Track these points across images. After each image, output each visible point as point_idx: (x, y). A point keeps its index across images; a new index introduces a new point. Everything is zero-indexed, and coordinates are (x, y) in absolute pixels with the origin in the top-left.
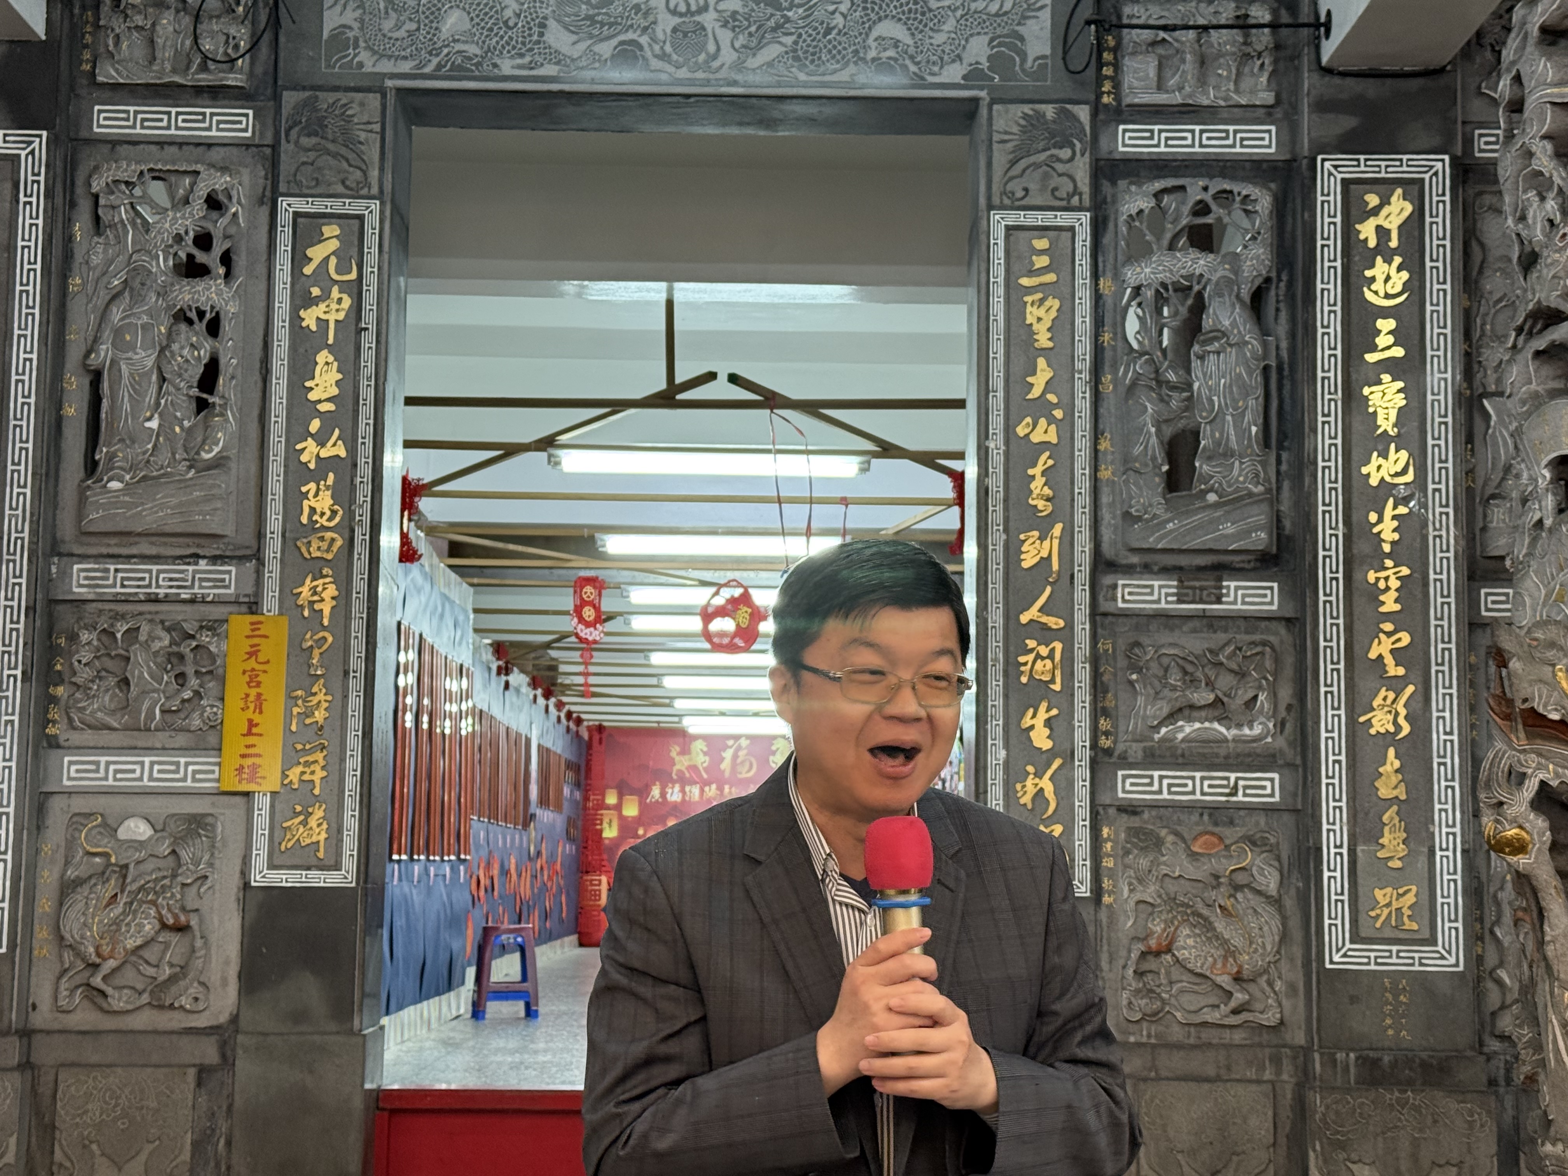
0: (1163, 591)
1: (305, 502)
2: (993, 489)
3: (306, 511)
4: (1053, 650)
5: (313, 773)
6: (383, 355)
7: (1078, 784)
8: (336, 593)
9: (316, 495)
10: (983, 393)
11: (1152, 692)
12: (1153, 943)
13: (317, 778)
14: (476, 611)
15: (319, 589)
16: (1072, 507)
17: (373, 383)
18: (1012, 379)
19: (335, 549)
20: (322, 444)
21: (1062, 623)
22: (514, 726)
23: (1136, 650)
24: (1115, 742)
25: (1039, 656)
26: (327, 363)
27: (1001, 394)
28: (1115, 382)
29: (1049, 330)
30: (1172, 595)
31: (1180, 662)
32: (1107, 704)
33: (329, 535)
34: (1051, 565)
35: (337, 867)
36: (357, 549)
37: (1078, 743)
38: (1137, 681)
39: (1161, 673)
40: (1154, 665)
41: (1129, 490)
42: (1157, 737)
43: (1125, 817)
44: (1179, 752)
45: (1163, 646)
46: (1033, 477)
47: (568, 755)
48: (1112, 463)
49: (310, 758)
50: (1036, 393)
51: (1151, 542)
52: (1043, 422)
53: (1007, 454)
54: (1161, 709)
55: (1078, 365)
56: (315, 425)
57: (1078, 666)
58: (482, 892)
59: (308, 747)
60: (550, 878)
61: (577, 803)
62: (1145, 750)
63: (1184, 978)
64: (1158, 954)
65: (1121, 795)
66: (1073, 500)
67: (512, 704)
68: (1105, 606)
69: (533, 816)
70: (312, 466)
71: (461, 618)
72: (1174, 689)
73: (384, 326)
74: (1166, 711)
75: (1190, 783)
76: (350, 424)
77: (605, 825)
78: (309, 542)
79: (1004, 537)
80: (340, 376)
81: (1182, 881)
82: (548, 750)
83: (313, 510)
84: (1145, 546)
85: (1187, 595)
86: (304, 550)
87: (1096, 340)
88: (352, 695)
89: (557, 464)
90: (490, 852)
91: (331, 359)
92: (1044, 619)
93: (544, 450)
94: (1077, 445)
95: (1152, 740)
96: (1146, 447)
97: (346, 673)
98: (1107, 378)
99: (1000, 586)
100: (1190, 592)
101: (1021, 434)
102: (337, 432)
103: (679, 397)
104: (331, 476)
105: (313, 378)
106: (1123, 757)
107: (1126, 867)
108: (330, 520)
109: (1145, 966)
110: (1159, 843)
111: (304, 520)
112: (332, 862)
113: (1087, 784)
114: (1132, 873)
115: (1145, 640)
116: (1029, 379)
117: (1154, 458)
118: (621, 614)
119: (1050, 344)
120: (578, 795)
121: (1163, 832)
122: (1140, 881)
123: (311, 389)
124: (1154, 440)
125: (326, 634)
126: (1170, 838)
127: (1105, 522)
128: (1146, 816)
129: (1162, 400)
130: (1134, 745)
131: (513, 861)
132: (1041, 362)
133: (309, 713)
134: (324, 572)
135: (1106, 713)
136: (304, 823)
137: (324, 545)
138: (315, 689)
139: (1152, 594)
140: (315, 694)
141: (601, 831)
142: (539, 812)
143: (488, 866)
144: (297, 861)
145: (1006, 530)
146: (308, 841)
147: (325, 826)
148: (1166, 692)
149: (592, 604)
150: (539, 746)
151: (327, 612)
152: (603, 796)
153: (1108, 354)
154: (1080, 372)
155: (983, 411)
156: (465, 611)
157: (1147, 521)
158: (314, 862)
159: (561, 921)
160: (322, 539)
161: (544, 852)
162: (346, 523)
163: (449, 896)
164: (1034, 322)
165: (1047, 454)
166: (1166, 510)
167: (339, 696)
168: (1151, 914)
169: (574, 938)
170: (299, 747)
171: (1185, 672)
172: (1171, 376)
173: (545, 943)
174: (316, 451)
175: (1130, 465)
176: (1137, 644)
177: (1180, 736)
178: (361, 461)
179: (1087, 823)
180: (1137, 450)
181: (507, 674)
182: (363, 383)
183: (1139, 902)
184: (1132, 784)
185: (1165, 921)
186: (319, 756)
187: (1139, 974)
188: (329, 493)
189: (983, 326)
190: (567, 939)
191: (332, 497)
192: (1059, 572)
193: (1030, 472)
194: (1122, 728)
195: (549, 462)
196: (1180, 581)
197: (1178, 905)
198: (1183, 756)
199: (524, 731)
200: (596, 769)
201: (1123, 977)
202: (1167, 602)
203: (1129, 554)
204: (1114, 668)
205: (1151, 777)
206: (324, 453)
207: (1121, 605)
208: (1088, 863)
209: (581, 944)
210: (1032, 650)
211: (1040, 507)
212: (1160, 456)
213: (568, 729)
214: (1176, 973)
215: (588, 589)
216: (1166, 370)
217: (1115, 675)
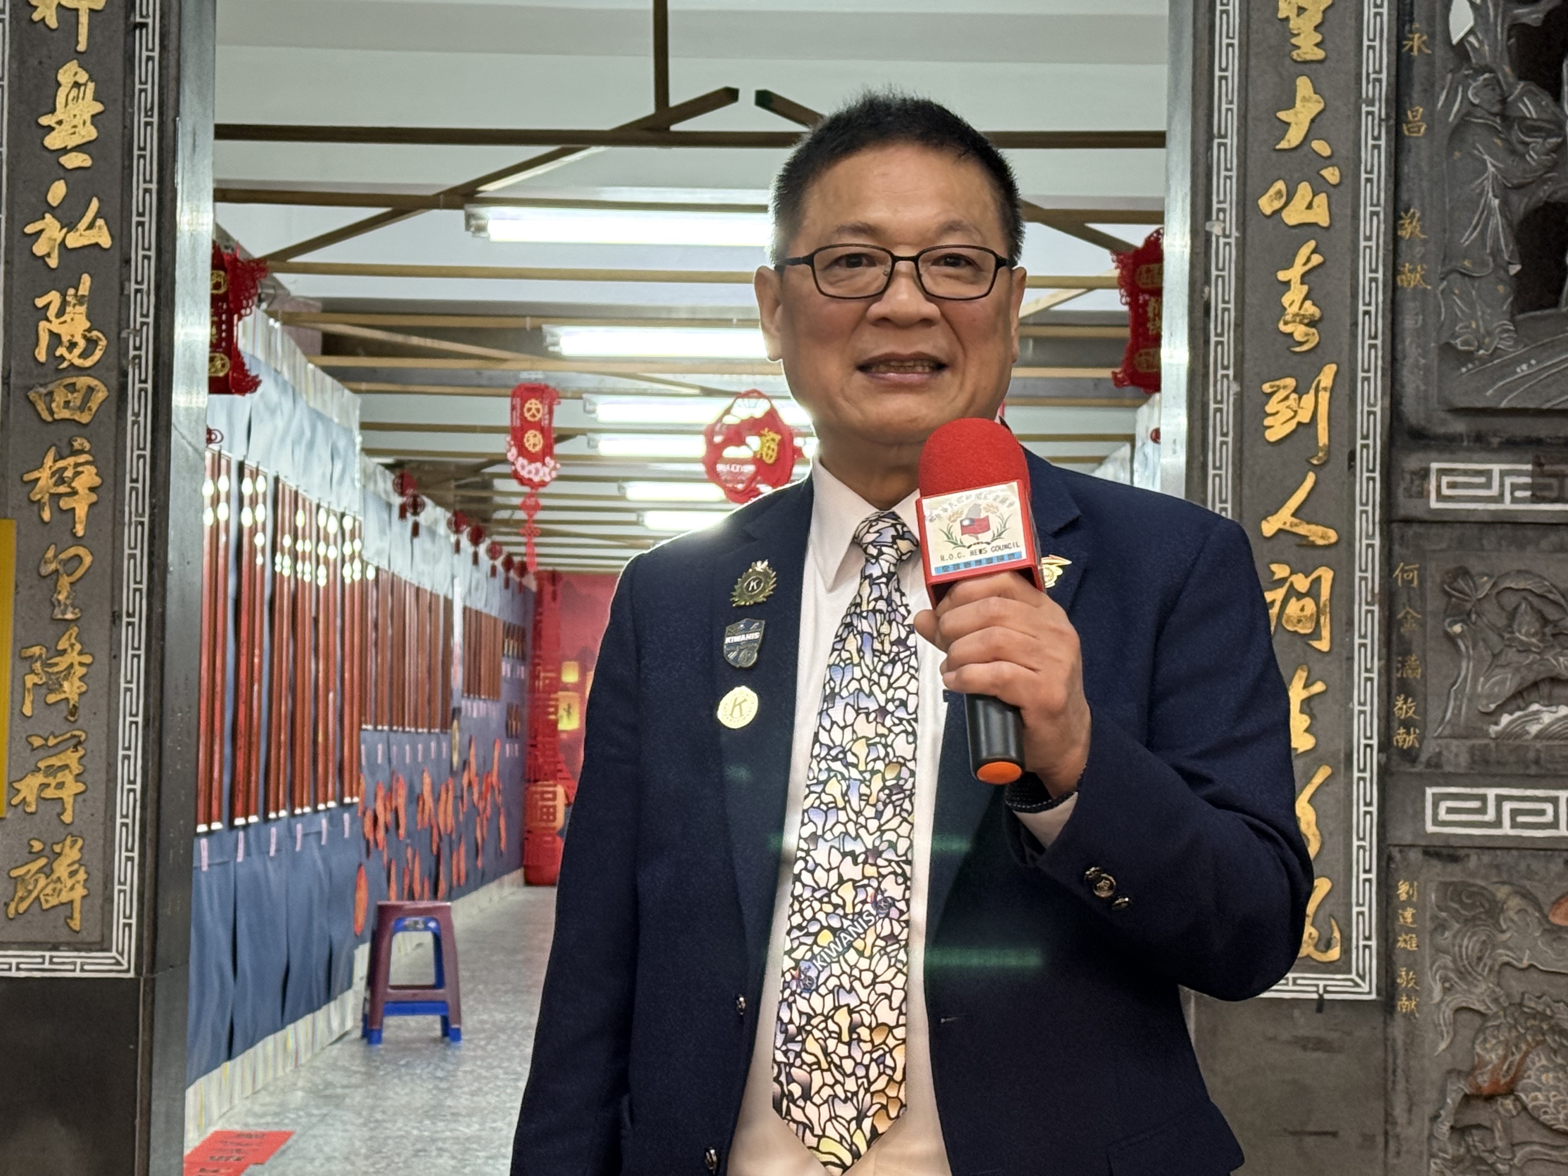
0: (1508, 481)
1: (43, 324)
2: (1217, 305)
3: (44, 339)
4: (1318, 579)
5: (61, 785)
6: (172, 72)
7: (1359, 809)
8: (97, 481)
9: (61, 313)
10: (1202, 137)
11: (1487, 655)
12: (1484, 1080)
13: (67, 794)
14: (365, 426)
15: (69, 474)
16: (1354, 336)
17: (155, 119)
18: (1251, 114)
19: (94, 405)
20: (70, 225)
21: (1333, 536)
22: (427, 586)
23: (1461, 583)
24: (1421, 739)
25: (1292, 593)
26: (77, 85)
27: (1232, 141)
28: (1430, 117)
29: (1317, 28)
30: (1523, 487)
31: (1535, 601)
32: (1409, 673)
33: (83, 381)
34: (1316, 438)
35: (103, 945)
36: (132, 405)
37: (1359, 740)
38: (1461, 635)
39: (1502, 622)
40: (1490, 607)
41: (1450, 308)
42: (1493, 729)
43: (1437, 866)
44: (1531, 755)
45: (1507, 574)
46: (1287, 284)
47: (508, 617)
48: (1423, 259)
49: (56, 761)
50: (1294, 137)
51: (1488, 397)
52: (1304, 190)
53: (1242, 244)
54: (1503, 682)
55: (1367, 90)
56: (57, 192)
57: (1360, 610)
58: (381, 833)
59: (52, 742)
60: (482, 796)
61: (521, 682)
62: (1472, 750)
63: (1535, 1138)
64: (1490, 1098)
65: (1430, 828)
66: (1355, 324)
67: (424, 552)
68: (1407, 507)
69: (457, 712)
70: (53, 262)
71: (342, 444)
72: (1526, 649)
73: (174, 20)
74: (1510, 687)
75: (1549, 808)
76: (117, 191)
77: (562, 712)
78: (51, 393)
79: (1235, 388)
80: (98, 107)
81: (1535, 975)
82: (478, 613)
83: (55, 338)
84: (1480, 404)
85: (1548, 487)
86: (41, 407)
87: (1400, 46)
88: (126, 656)
89: (481, 229)
90: (392, 774)
91: (83, 77)
92: (1303, 529)
93: (459, 207)
94: (1364, 228)
95: (1486, 735)
96: (1483, 233)
97: (116, 617)
98: (1417, 113)
99: (1228, 472)
100: (1554, 482)
101: (1268, 211)
102: (95, 204)
103: (675, 128)
104: (86, 280)
105: (53, 111)
106: (1435, 763)
107: (1440, 950)
108: (84, 355)
109: (1469, 1118)
110: (1494, 910)
111: (41, 355)
112: (96, 937)
113: (1374, 809)
114: (1448, 960)
115: (1475, 565)
116: (1282, 115)
117: (1496, 253)
118: (583, 432)
119: (1320, 54)
120: (522, 672)
121: (1502, 892)
122: (1462, 975)
123: (50, 129)
124: (1497, 220)
125: (81, 551)
126: (1515, 902)
127: (1409, 362)
128: (1473, 862)
129: (1513, 152)
130: (1455, 742)
131: (427, 780)
132: (1304, 86)
133: (53, 685)
134: (77, 445)
135: (1406, 688)
136: (47, 871)
137: (76, 399)
138: (63, 645)
139: (1488, 485)
140: (64, 652)
141: (555, 723)
142: (465, 704)
143: (390, 793)
144: (39, 937)
145: (1239, 377)
146: (54, 901)
147: (82, 876)
148: (1511, 655)
149: (537, 426)
150: (465, 609)
151: (81, 512)
152: (559, 671)
153: (1419, 71)
154: (1371, 103)
155: (1201, 169)
156: (348, 431)
157: (1483, 361)
158: (63, 935)
159: (499, 853)
160: (72, 388)
161: (473, 760)
162: (112, 360)
163: (325, 861)
164: (1293, 15)
165: (1312, 244)
166: (1517, 342)
167: (103, 656)
168: (1481, 1030)
169: (518, 875)
170: (37, 742)
171: (1545, 621)
172: (1528, 109)
173: (476, 888)
174: (59, 236)
175: (1454, 264)
176: (1464, 572)
177: (1534, 729)
178: (137, 255)
179: (1373, 876)
180: (1468, 238)
181: (416, 513)
182: (140, 119)
183: (1459, 1010)
184: (1450, 811)
185: (1507, 1043)
186: (72, 758)
187: (1459, 1131)
188: (83, 309)
189: (1203, 22)
190: (507, 878)
191: (89, 318)
192: (1329, 449)
193: (1282, 276)
194: (1434, 714)
195: (468, 226)
196: (1538, 464)
197: (1528, 1016)
198: (1537, 762)
199: (442, 591)
200: (547, 631)
201: (1431, 1136)
202: (1514, 500)
203: (1449, 417)
204: (1424, 613)
205: (1483, 798)
206: (73, 241)
207: (1434, 504)
208: (1373, 943)
209: (529, 882)
210: (1283, 581)
211: (1298, 337)
212: (1506, 247)
213: (507, 583)
214: (1522, 1129)
215: (533, 404)
216: (1520, 98)
217: (1423, 625)
